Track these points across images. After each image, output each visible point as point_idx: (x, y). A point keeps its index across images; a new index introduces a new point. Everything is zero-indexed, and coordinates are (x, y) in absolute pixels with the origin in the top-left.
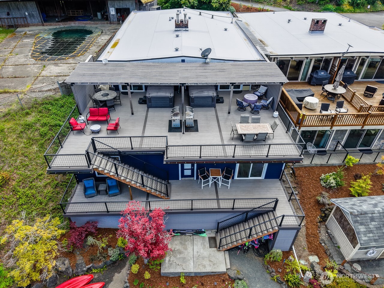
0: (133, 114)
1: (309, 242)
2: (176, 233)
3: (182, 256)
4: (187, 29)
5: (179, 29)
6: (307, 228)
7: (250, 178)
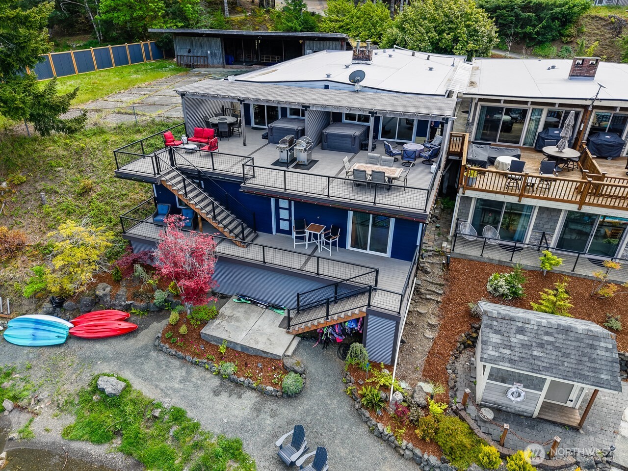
0: (245, 144)
1: (429, 363)
2: (247, 300)
3: (237, 324)
4: (368, 62)
5: (357, 62)
6: (435, 343)
7: (368, 252)
